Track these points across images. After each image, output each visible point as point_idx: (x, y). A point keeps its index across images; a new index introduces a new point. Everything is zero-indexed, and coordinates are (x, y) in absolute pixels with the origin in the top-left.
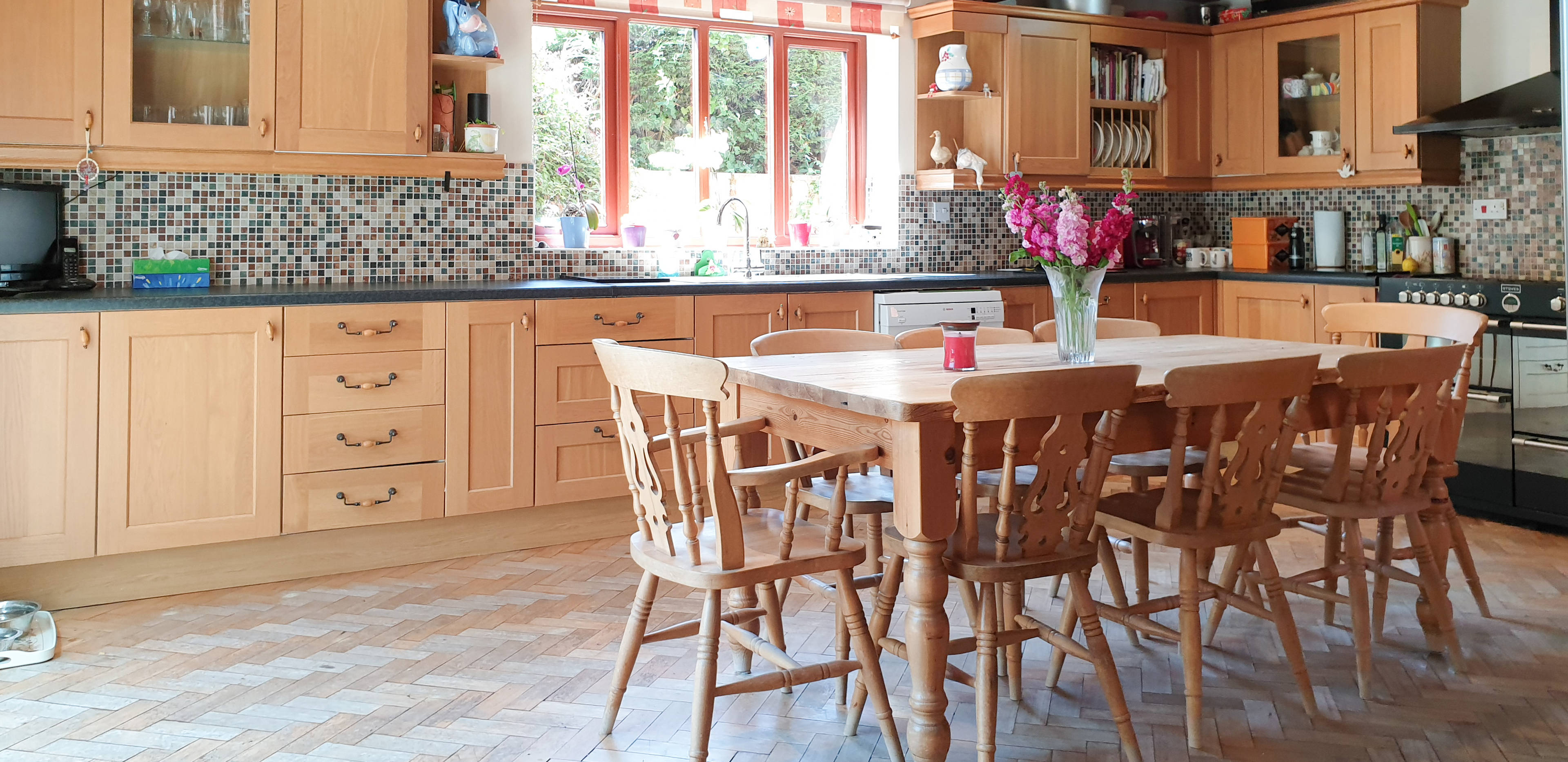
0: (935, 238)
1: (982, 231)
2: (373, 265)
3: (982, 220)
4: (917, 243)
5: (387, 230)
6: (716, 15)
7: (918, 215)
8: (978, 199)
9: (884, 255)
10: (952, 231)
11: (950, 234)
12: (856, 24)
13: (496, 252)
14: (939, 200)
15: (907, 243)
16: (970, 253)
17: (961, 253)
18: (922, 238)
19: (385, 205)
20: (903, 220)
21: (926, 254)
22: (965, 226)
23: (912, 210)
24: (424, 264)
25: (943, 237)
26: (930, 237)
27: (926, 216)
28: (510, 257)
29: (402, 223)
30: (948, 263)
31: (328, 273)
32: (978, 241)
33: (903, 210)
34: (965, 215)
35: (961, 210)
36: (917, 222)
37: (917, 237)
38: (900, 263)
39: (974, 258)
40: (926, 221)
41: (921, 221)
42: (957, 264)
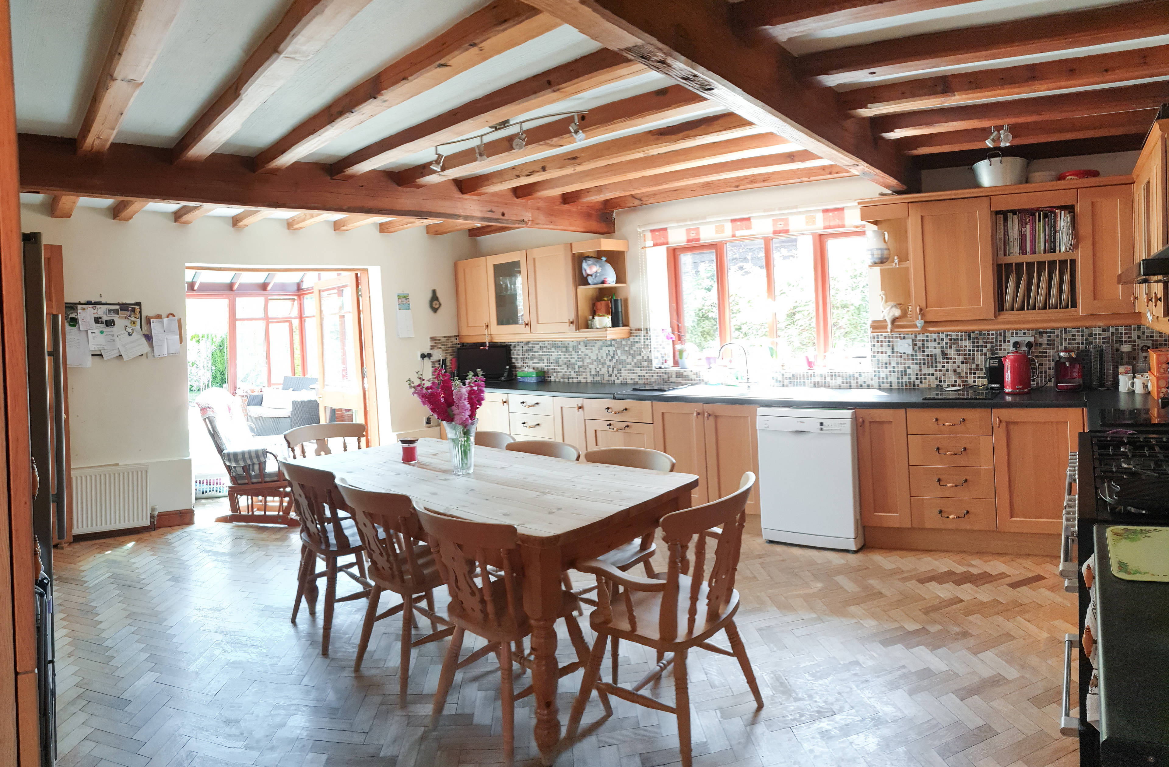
0: (901, 364)
1: (943, 359)
2: (593, 375)
3: (943, 351)
4: (886, 368)
5: (598, 360)
6: (734, 236)
7: (886, 348)
8: (939, 336)
9: (860, 376)
10: (917, 359)
11: (915, 361)
12: (827, 224)
13: (638, 370)
14: (904, 338)
15: (878, 368)
16: (933, 374)
17: (925, 375)
18: (890, 364)
19: (595, 350)
20: (874, 353)
21: (894, 376)
22: (928, 355)
23: (882, 345)
24: (611, 376)
25: (908, 363)
26: (897, 364)
27: (893, 349)
28: (644, 373)
29: (602, 357)
30: (914, 382)
31: (580, 378)
32: (940, 366)
33: (874, 345)
34: (928, 348)
35: (923, 344)
36: (886, 353)
37: (886, 364)
38: (873, 381)
39: (937, 378)
40: (893, 353)
41: (889, 352)
42: (921, 382)
